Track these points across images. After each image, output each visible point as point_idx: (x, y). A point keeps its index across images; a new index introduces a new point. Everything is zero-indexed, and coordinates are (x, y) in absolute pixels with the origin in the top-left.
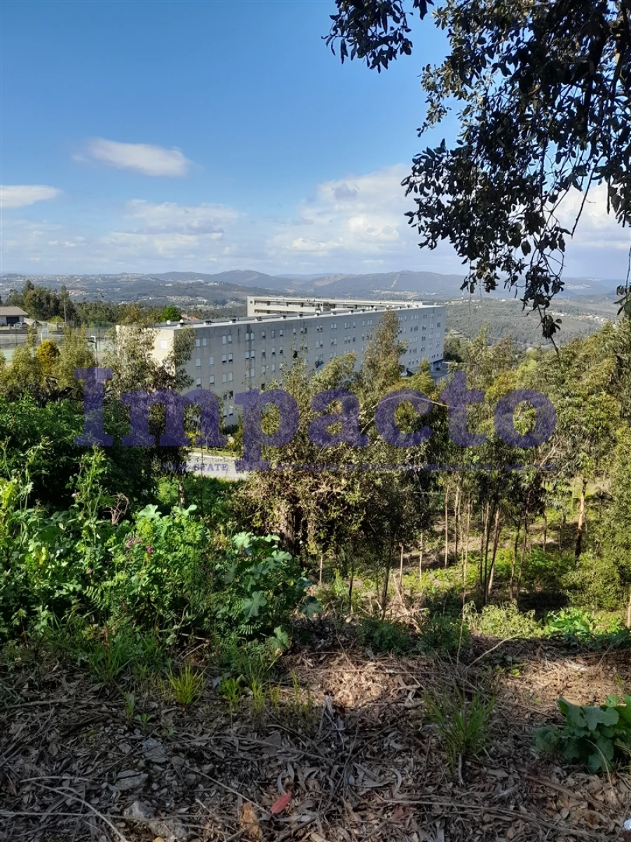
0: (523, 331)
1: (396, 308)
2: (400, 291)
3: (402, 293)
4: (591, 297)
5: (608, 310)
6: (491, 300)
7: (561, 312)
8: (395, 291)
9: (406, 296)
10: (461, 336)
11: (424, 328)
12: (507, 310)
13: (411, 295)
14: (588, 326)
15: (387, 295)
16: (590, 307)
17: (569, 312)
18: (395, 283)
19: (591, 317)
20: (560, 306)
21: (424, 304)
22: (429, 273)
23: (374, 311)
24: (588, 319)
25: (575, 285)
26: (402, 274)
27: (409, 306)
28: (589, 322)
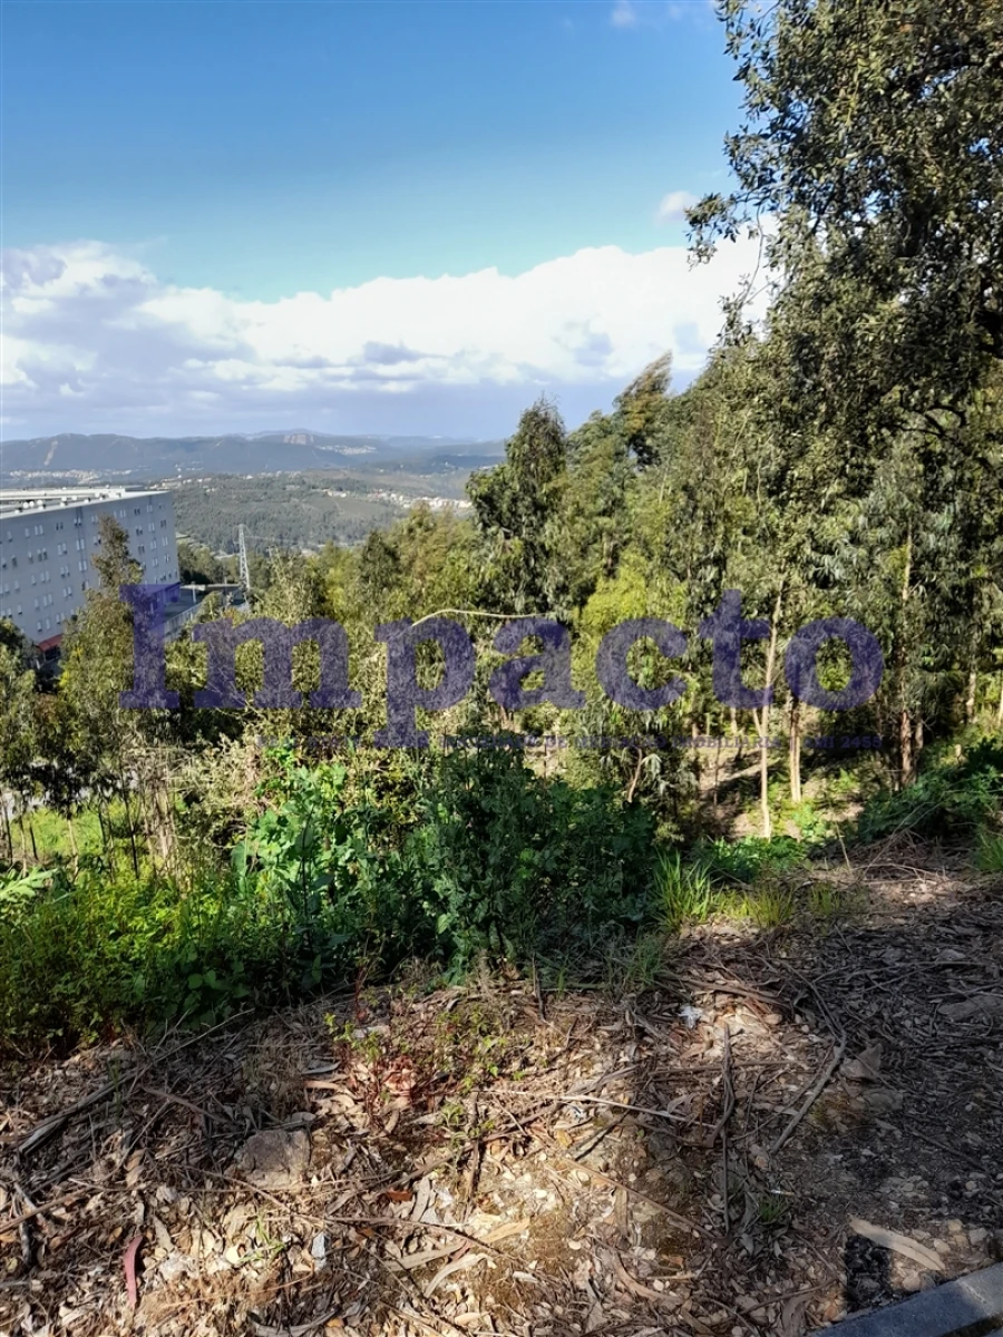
0: (289, 525)
1: (79, 500)
2: (61, 470)
3: (68, 474)
4: (380, 465)
5: (406, 484)
6: (229, 477)
7: (341, 490)
8: (53, 471)
9: (77, 480)
10: (189, 540)
11: (139, 532)
12: (259, 493)
13: (86, 477)
14: (383, 510)
15: (39, 479)
16: (382, 480)
17: (352, 490)
18: (50, 456)
19: (384, 495)
20: (338, 481)
21: (128, 490)
22: (112, 437)
23: (41, 509)
24: (382, 499)
25: (353, 447)
26: (62, 439)
27: (104, 497)
28: (386, 504)
